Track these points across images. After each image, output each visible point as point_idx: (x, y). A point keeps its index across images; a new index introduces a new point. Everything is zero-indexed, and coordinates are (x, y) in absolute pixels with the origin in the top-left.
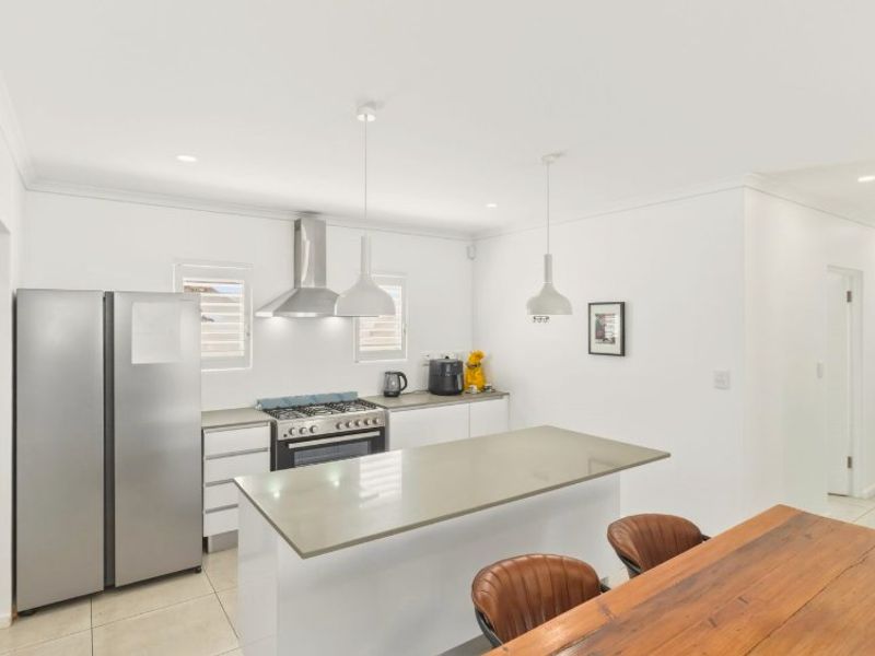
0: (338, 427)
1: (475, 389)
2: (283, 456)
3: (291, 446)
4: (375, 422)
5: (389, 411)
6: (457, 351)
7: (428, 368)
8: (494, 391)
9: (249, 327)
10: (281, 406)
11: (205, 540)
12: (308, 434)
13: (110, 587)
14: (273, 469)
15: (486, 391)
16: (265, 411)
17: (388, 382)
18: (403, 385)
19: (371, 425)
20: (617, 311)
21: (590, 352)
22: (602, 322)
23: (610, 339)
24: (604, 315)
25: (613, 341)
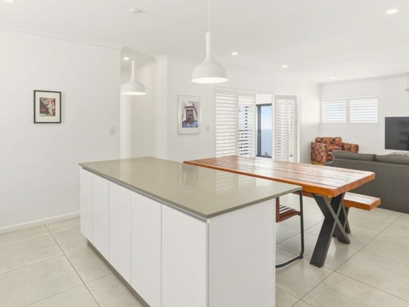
20: (57, 96)
21: (35, 122)
22: (45, 103)
23: (52, 114)
24: (46, 99)
25: (54, 114)
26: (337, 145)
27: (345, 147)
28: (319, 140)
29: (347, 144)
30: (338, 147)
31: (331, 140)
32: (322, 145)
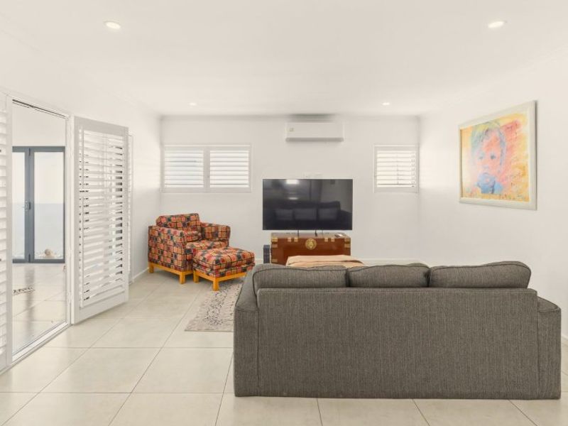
26: (194, 228)
27: (207, 230)
28: (164, 221)
29: (210, 225)
30: (195, 232)
31: (184, 220)
32: (175, 233)
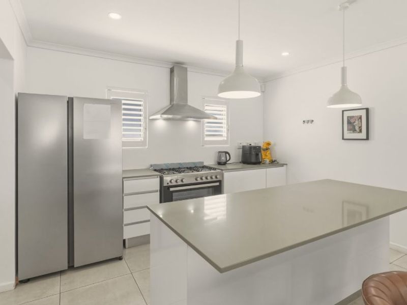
0: (196, 179)
1: (268, 161)
2: (166, 194)
3: (171, 189)
4: (216, 177)
5: (224, 171)
6: (255, 141)
7: (241, 150)
8: (278, 163)
9: (146, 125)
10: (164, 168)
11: (124, 241)
12: (180, 183)
13: (71, 267)
14: (161, 202)
15: (273, 163)
16: (155, 170)
17: (220, 157)
18: (228, 159)
19: (214, 179)
20: (363, 113)
21: (343, 139)
22: (352, 121)
23: (358, 131)
24: (353, 117)
25: (361, 131)
